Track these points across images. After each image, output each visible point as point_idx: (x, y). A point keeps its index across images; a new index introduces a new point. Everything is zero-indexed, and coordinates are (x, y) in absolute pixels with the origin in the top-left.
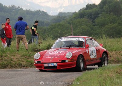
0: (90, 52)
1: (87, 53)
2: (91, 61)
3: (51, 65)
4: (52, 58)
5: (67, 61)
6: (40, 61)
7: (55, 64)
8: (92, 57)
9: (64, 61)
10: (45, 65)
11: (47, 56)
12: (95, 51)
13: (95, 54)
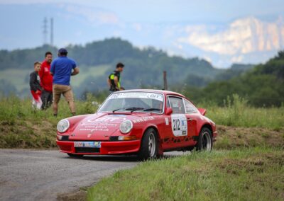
0: (173, 124)
1: (167, 124)
2: (175, 141)
3: (88, 144)
4: (92, 130)
5: (121, 138)
6: (67, 137)
7: (96, 143)
8: (177, 133)
9: (115, 138)
10: (77, 144)
11: (84, 127)
12: (186, 123)
13: (184, 127)
